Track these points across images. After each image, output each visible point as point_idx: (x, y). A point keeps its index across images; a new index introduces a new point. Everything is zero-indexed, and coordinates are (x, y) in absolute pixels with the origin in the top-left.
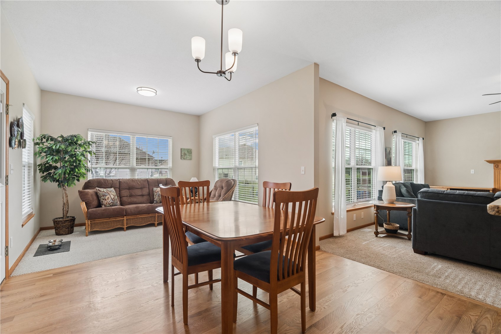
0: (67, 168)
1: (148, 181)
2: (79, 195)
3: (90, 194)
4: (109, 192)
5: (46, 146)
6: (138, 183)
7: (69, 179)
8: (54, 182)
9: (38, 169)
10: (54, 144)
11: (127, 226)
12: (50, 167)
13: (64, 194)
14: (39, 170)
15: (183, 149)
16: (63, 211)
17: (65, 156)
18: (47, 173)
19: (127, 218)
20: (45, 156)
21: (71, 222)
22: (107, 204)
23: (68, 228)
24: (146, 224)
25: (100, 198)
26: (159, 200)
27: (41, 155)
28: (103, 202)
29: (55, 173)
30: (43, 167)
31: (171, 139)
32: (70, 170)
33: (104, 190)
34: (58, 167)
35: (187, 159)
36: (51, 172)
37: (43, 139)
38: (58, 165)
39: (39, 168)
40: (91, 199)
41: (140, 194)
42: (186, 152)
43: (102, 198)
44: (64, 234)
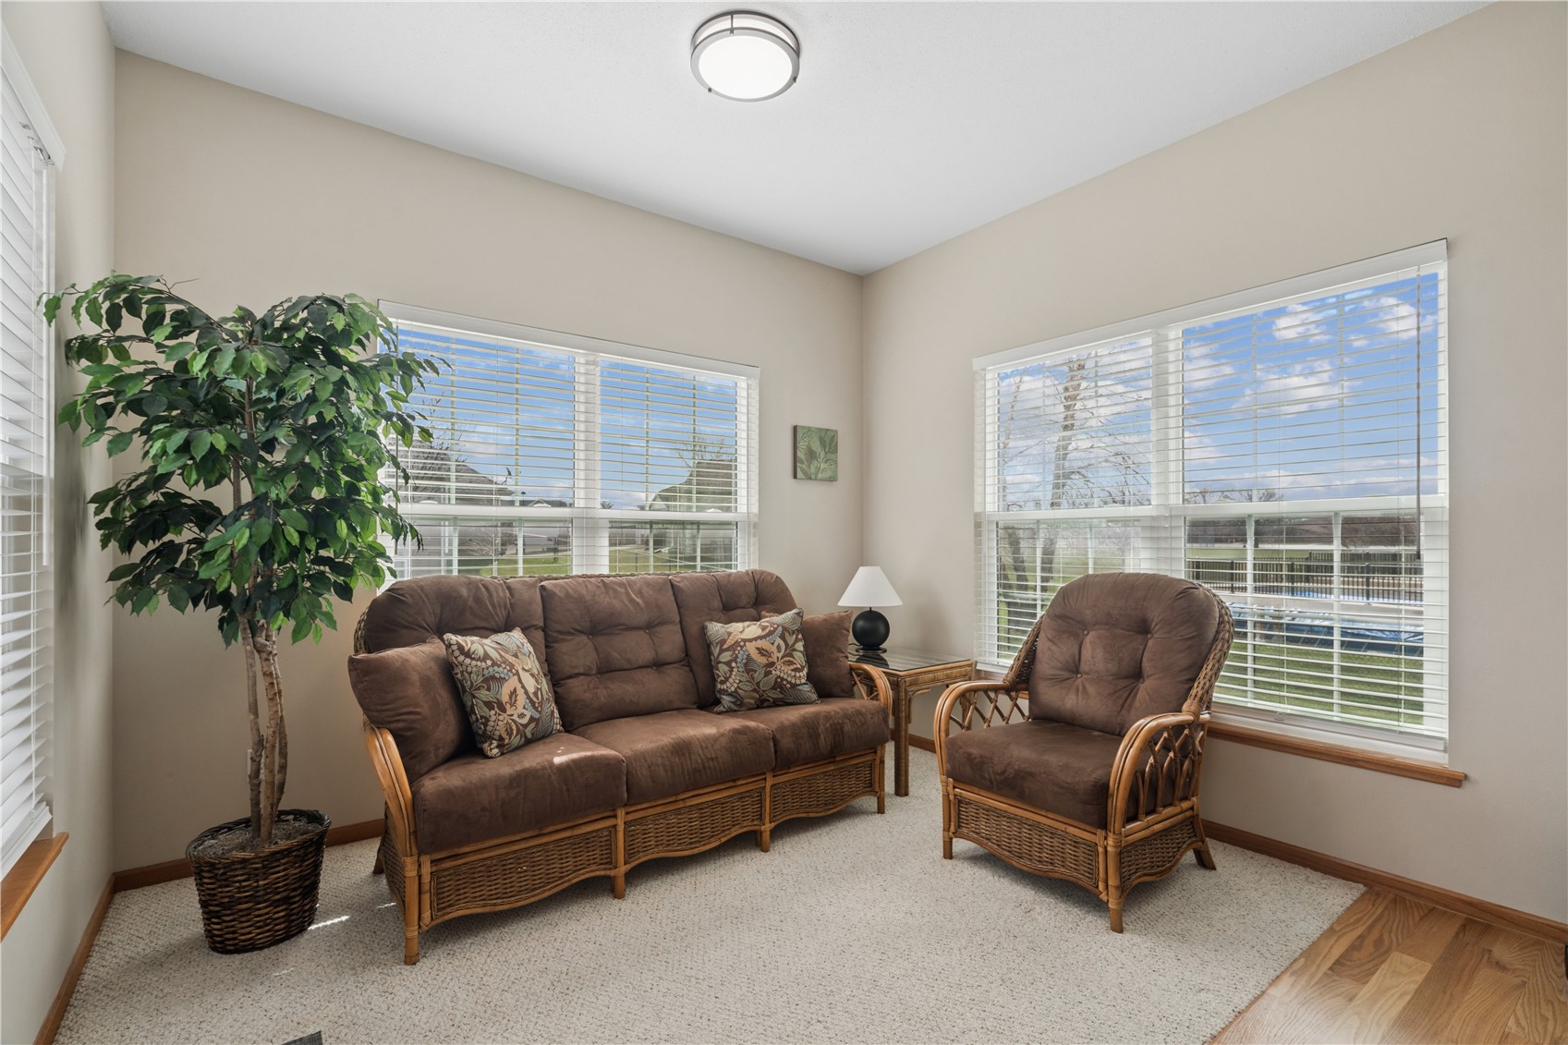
0: (283, 512)
1: (672, 585)
2: (354, 686)
3: (415, 677)
4: (511, 659)
5: (141, 368)
6: (632, 601)
7: (294, 585)
8: (195, 605)
9: (93, 520)
10: (201, 349)
11: (629, 867)
12: (174, 511)
13: (262, 684)
14: (99, 525)
15: (804, 427)
16: (255, 787)
17: (269, 435)
18: (152, 545)
19: (630, 817)
20: (134, 431)
21: (303, 861)
22: (510, 733)
23: (286, 900)
24: (723, 840)
25: (467, 700)
26: (754, 690)
27: (110, 423)
28: (487, 720)
29: (207, 547)
30: (129, 509)
31: (749, 377)
32: (304, 525)
33: (487, 648)
34: (218, 510)
35: (820, 476)
36: (178, 540)
37: (124, 311)
38: (222, 496)
39: (102, 516)
40: (424, 709)
41: (647, 655)
42: (816, 446)
43: (484, 695)
44: (263, 938)
